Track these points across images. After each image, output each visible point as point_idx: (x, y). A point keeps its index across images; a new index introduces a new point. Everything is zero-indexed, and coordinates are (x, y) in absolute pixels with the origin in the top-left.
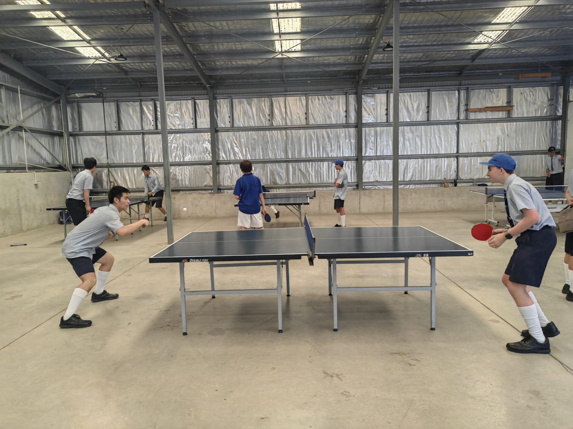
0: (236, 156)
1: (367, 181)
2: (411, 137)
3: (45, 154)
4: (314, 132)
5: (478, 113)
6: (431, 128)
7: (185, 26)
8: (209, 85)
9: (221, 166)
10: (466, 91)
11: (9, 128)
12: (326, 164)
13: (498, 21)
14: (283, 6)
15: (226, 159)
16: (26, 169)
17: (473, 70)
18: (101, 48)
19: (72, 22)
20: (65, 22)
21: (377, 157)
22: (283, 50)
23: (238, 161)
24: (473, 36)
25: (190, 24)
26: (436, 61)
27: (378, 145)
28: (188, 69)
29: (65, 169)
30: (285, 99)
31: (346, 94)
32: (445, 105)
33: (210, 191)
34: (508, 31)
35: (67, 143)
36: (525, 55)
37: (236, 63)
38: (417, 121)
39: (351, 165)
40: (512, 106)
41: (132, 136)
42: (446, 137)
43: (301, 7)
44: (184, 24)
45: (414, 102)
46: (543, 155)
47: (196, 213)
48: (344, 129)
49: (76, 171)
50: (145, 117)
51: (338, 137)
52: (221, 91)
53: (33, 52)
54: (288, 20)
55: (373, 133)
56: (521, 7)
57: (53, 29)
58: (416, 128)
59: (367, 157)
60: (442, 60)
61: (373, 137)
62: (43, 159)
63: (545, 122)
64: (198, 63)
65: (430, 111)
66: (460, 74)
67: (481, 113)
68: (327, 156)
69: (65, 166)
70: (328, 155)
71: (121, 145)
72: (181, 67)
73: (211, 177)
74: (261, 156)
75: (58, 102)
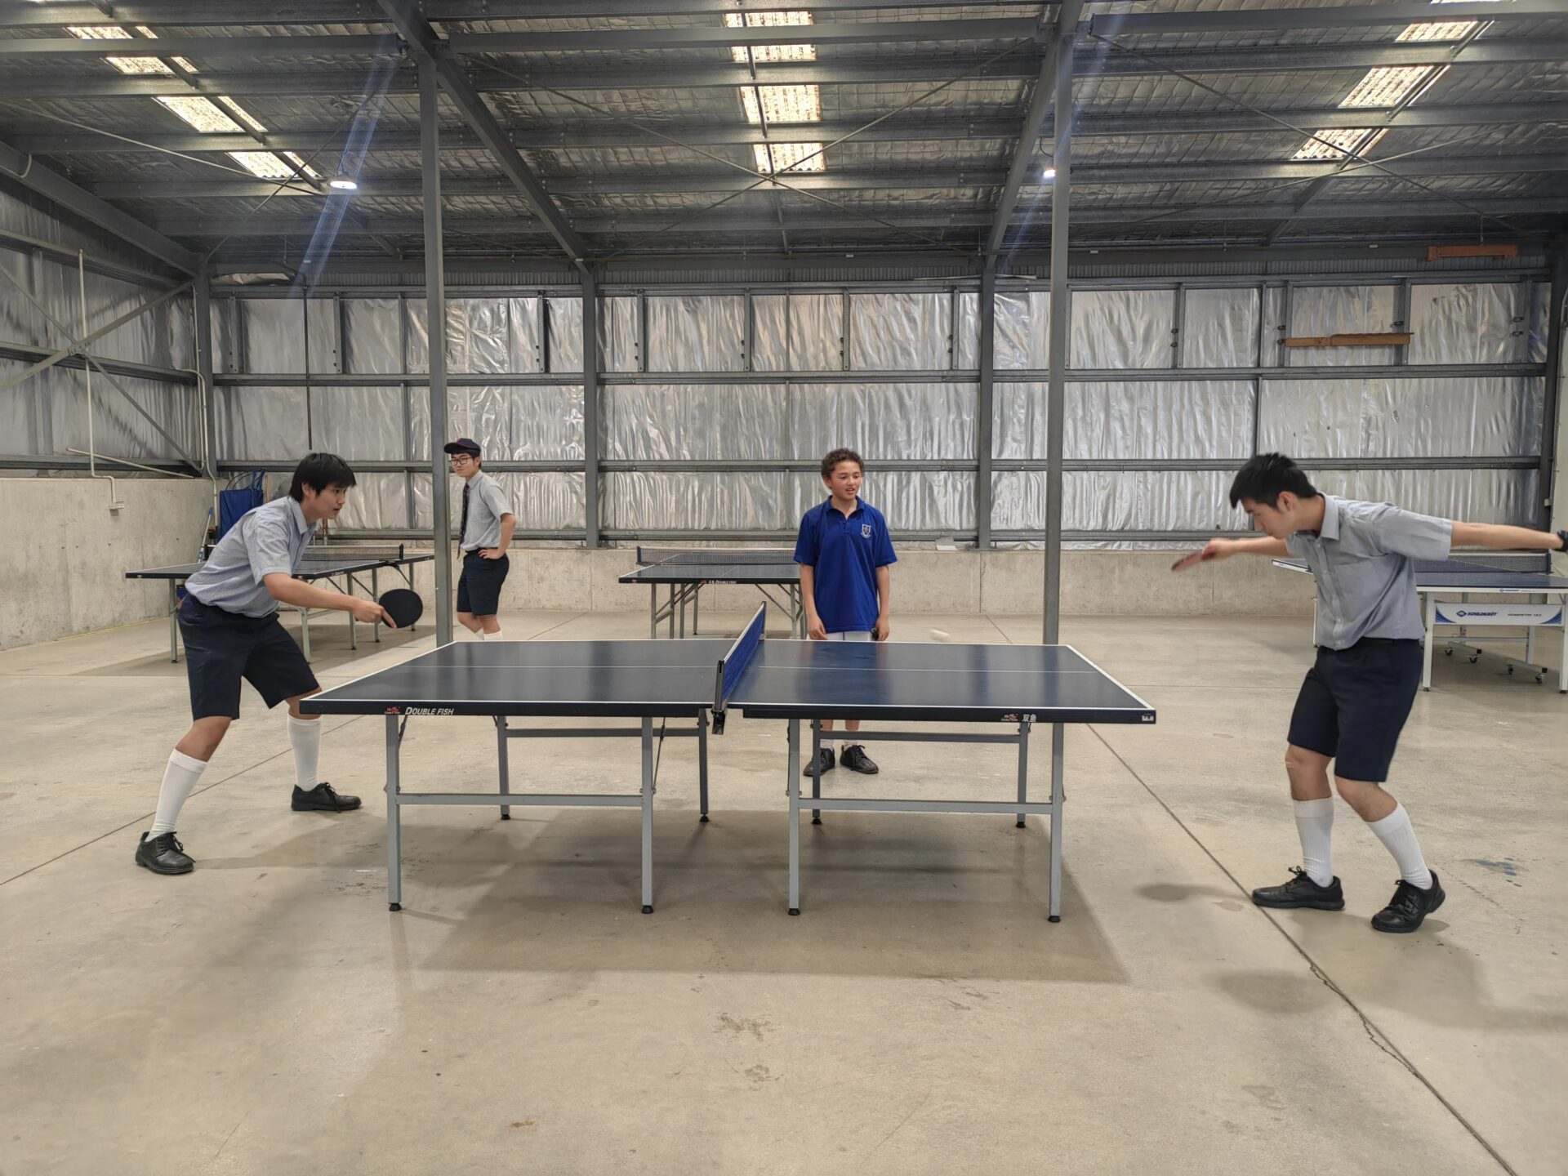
0: (651, 448)
1: (1003, 527)
2: (1127, 412)
3: (143, 429)
4: (863, 392)
5: (1312, 352)
6: (1182, 390)
7: (510, 102)
8: (582, 260)
9: (610, 475)
10: (1281, 289)
11: (49, 359)
12: (892, 478)
13: (1356, 103)
14: (768, 54)
15: (625, 458)
16: (90, 469)
17: (1300, 233)
18: (294, 155)
19: (215, 85)
20: (196, 85)
21: (1033, 463)
22: (777, 169)
23: (654, 463)
24: (1292, 141)
25: (525, 96)
26: (1194, 206)
27: (1035, 431)
28: (529, 214)
29: (197, 472)
30: (788, 299)
31: (952, 292)
32: (1221, 326)
33: (579, 543)
34: (1384, 131)
35: (205, 404)
36: (1442, 196)
37: (655, 202)
38: (1144, 367)
39: (962, 484)
40: (1409, 334)
41: (378, 390)
42: (1223, 412)
43: (817, 57)
44: (508, 95)
45: (1136, 316)
46: (1494, 472)
47: (539, 601)
48: (943, 385)
49: (227, 478)
50: (413, 342)
51: (925, 406)
52: (616, 275)
53: (121, 161)
54: (784, 91)
55: (1023, 397)
56: (1415, 65)
57: (170, 102)
58: (1141, 389)
59: (1003, 463)
60: (1211, 206)
61: (1023, 407)
62: (139, 443)
63: (1500, 379)
64: (551, 200)
65: (1180, 343)
66: (1264, 244)
67: (1321, 352)
68: (896, 458)
69: (199, 463)
70: (900, 454)
71: (348, 414)
72: (506, 207)
73: (582, 505)
74: (719, 452)
75: (187, 295)
